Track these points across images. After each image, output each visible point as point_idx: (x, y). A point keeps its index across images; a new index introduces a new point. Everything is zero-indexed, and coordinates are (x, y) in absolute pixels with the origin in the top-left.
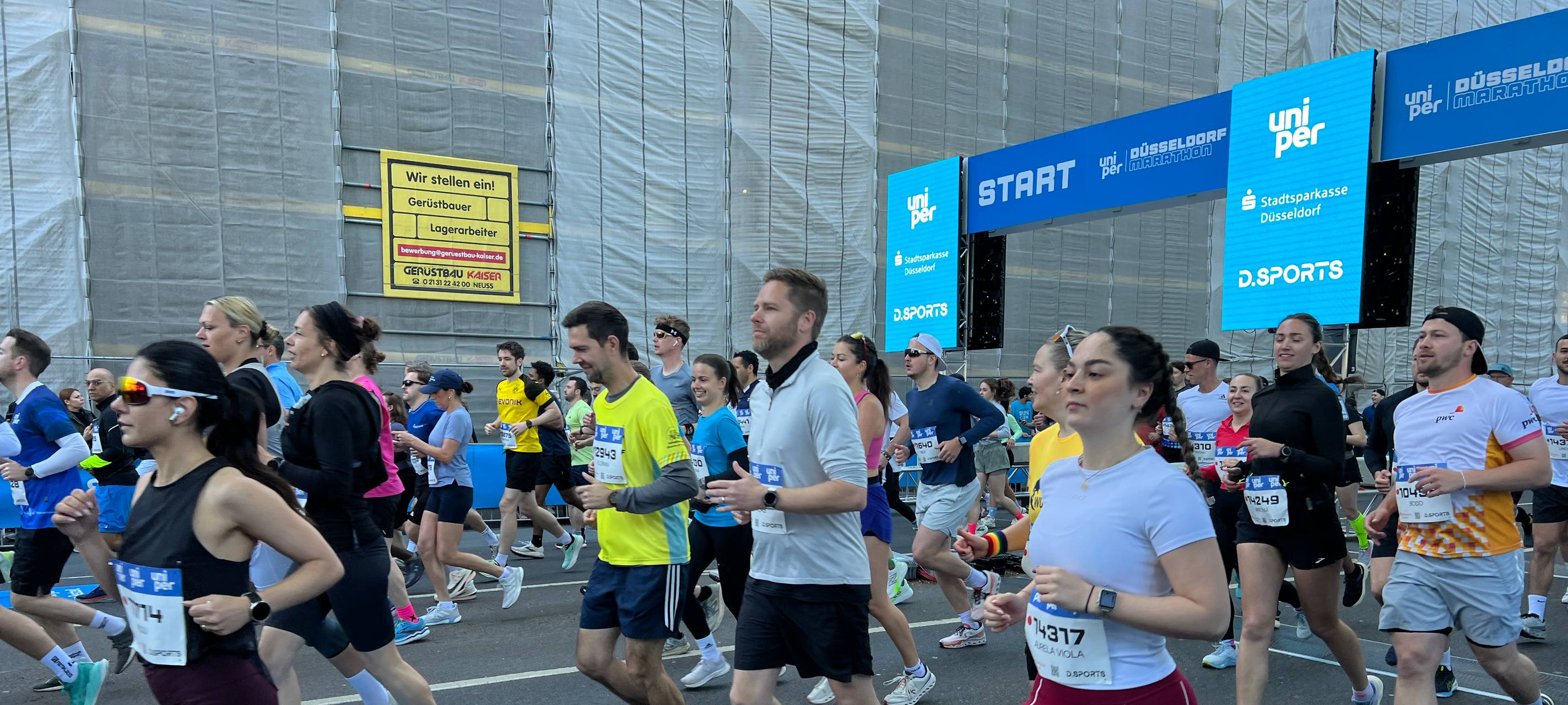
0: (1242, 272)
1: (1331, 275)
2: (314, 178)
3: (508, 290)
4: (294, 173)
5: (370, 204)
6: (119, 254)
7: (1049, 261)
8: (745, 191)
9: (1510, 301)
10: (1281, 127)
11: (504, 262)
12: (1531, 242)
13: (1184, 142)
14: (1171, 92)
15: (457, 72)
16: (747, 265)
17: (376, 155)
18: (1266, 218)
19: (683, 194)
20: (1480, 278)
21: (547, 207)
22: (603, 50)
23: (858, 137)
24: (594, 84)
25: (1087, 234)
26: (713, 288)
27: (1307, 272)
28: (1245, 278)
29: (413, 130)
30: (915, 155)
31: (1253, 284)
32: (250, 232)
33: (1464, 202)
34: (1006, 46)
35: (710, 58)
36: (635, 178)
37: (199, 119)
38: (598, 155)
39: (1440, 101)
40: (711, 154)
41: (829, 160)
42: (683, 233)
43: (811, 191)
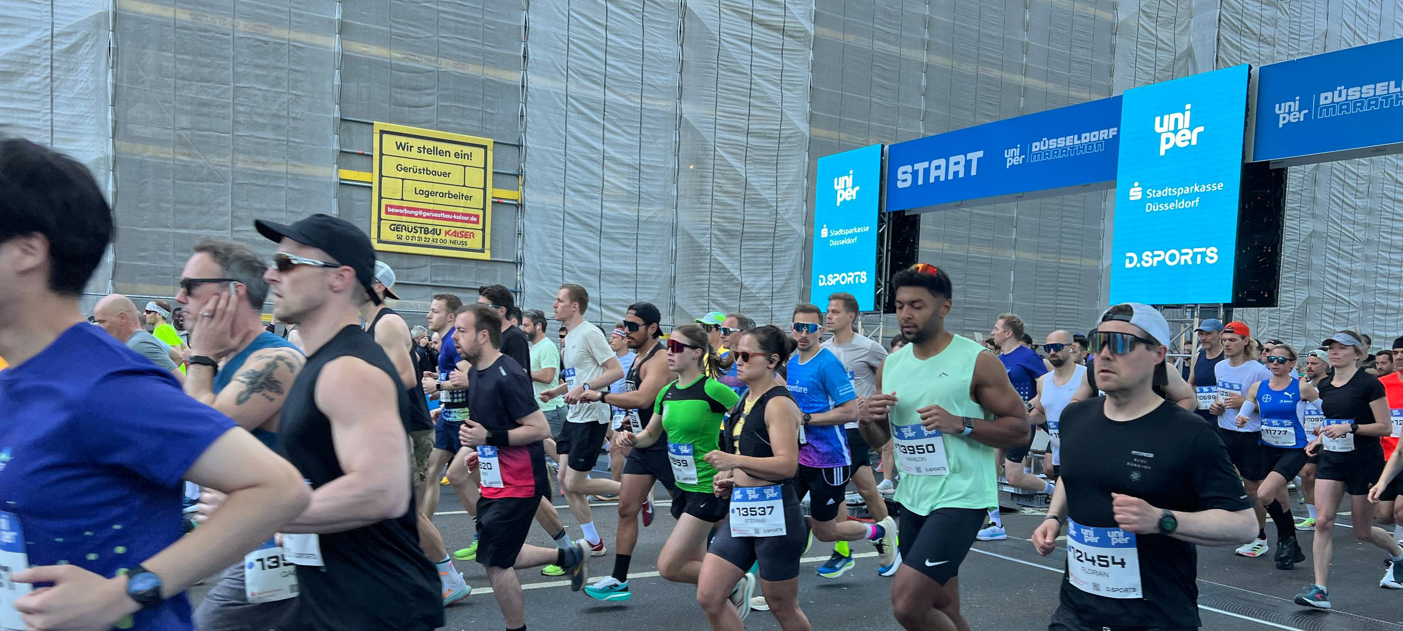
0: (1128, 255)
1: (1207, 260)
2: (314, 145)
3: (480, 247)
4: (297, 140)
5: (362, 168)
6: (141, 205)
7: (958, 237)
8: (692, 167)
9: (1370, 286)
10: (1165, 129)
11: (477, 222)
12: (1391, 233)
13: (1079, 138)
14: (1072, 93)
15: (444, 57)
16: (691, 232)
17: (370, 126)
18: (1151, 208)
19: (637, 169)
20: (1345, 264)
21: (517, 176)
22: (573, 42)
23: (793, 124)
24: (563, 71)
25: (993, 214)
26: (660, 251)
27: (1185, 256)
28: (1131, 260)
29: (403, 106)
30: (842, 141)
31: (1138, 265)
32: (256, 190)
33: (1331, 196)
34: (926, 48)
35: (665, 51)
36: (595, 153)
37: (217, 92)
38: (564, 133)
39: (1307, 111)
40: (663, 135)
41: (764, 142)
42: (635, 203)
43: (750, 169)
